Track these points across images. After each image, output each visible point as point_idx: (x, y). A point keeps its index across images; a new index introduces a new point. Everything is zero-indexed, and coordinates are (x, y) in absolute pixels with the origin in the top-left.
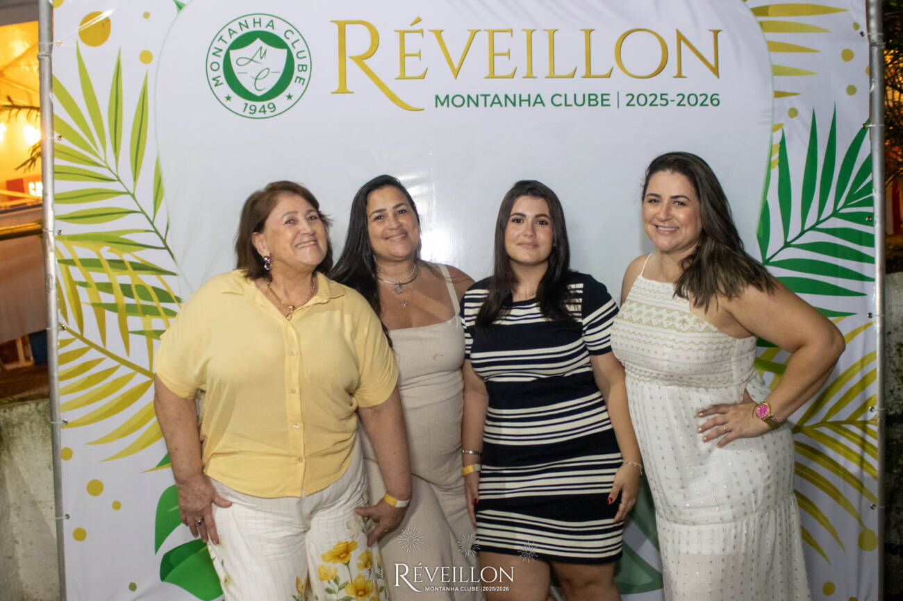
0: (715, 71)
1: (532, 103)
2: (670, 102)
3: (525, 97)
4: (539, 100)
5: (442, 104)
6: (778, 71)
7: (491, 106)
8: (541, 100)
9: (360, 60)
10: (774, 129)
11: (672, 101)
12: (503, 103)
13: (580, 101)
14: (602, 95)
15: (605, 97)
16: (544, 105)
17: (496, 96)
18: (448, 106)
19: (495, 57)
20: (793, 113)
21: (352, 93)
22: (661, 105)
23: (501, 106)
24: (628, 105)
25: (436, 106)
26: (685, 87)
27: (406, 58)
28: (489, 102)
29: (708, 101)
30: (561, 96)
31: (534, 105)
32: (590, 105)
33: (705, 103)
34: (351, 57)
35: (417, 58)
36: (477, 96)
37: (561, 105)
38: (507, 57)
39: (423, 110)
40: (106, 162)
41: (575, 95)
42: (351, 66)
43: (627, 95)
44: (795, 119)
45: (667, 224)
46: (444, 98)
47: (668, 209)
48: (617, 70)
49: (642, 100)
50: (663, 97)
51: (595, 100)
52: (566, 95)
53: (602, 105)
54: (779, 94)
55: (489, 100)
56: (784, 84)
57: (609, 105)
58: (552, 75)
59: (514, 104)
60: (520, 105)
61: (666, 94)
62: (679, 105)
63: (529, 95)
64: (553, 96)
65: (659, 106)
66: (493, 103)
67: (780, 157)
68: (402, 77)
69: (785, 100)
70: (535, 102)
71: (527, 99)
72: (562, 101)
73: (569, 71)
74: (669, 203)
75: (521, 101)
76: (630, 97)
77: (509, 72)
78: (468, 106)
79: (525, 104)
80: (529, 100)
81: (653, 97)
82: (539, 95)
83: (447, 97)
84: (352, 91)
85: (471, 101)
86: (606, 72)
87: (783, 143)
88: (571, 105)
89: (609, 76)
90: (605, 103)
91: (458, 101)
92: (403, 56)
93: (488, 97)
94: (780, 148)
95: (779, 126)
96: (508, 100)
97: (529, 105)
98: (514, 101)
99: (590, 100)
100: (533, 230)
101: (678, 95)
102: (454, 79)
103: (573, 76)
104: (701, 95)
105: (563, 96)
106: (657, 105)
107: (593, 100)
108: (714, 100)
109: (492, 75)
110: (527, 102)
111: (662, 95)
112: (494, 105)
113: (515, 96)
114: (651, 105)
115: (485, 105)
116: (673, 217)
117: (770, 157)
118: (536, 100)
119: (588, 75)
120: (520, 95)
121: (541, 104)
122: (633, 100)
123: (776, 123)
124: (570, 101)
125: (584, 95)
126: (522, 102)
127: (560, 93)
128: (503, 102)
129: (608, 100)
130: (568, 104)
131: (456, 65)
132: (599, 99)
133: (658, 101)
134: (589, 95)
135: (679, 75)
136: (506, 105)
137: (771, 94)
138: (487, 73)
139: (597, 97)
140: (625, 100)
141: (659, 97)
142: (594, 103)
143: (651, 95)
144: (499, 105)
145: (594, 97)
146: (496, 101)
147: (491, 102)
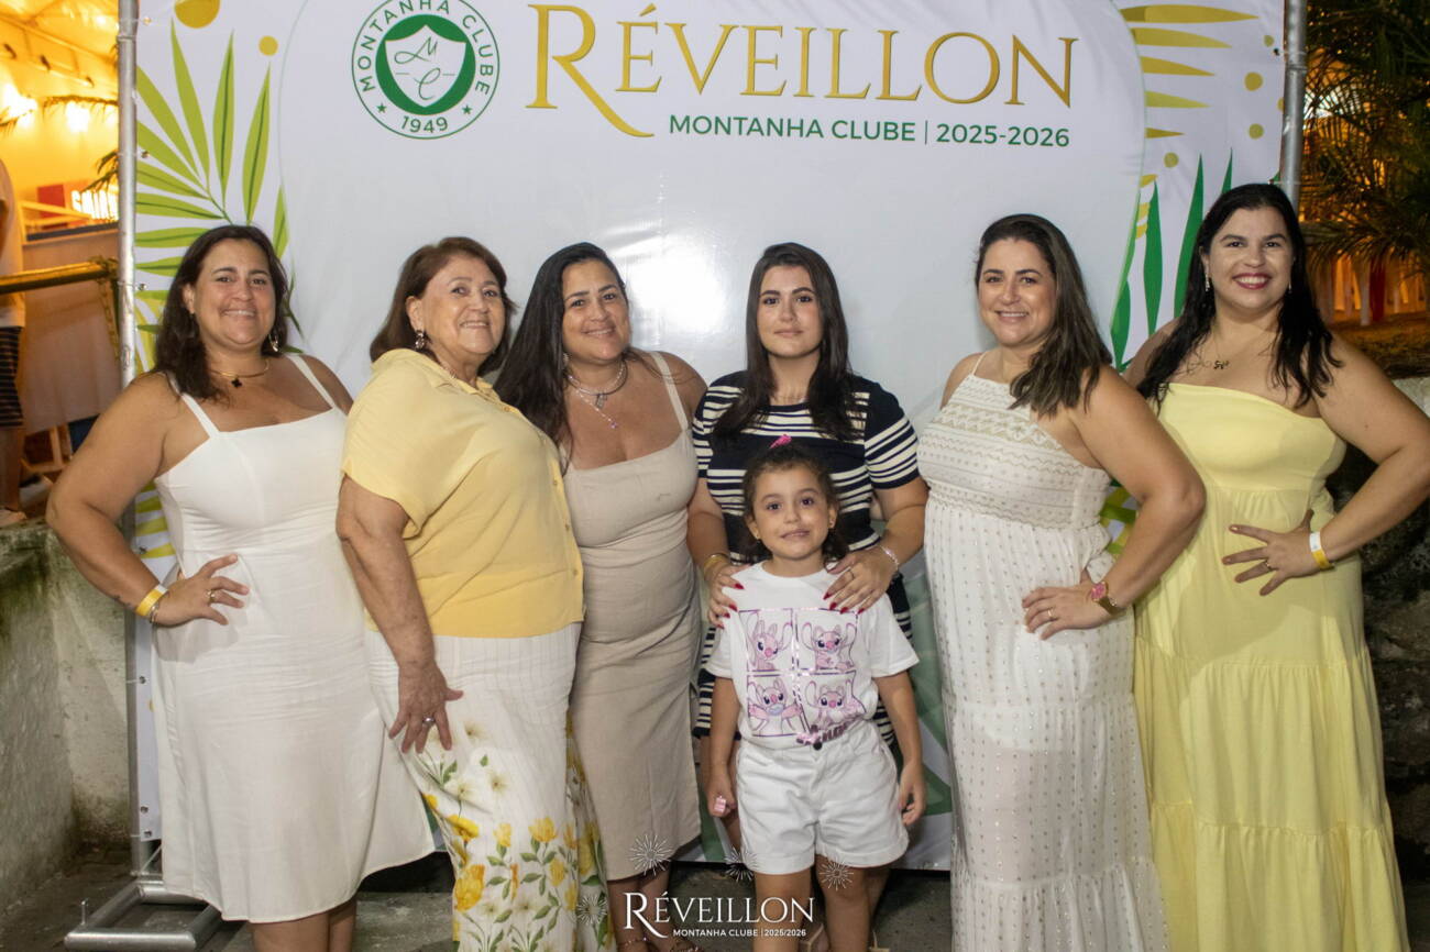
0: (1065, 96)
1: (805, 131)
2: (998, 138)
3: (795, 123)
4: (816, 128)
5: (680, 129)
6: (1152, 100)
7: (748, 133)
8: (818, 127)
9: (567, 62)
10: (1143, 183)
11: (1001, 136)
12: (765, 132)
13: (872, 131)
14: (904, 125)
15: (908, 128)
16: (822, 136)
17: (756, 120)
18: (688, 131)
19: (757, 65)
20: (1172, 160)
21: (555, 108)
22: (986, 141)
23: (762, 134)
24: (940, 140)
25: (672, 131)
26: (1022, 117)
27: (632, 61)
28: (745, 130)
29: (1052, 140)
30: (846, 123)
31: (808, 135)
32: (886, 138)
33: (1048, 142)
34: (554, 57)
35: (648, 62)
36: (729, 119)
37: (845, 136)
38: (773, 66)
39: (652, 135)
40: (208, 192)
41: (866, 124)
42: (555, 69)
43: (939, 126)
44: (1175, 169)
45: (1013, 308)
46: (683, 119)
47: (1014, 288)
48: (927, 92)
49: (960, 134)
50: (990, 130)
51: (894, 131)
52: (853, 123)
53: (904, 138)
54: (1153, 133)
55: (746, 125)
56: (1162, 118)
57: (913, 139)
58: (836, 94)
59: (780, 133)
60: (789, 134)
61: (994, 127)
62: (1011, 142)
63: (802, 121)
64: (836, 124)
65: (984, 143)
66: (751, 129)
67: (1149, 223)
69: (1161, 141)
70: (810, 131)
71: (799, 125)
72: (846, 131)
73: (860, 90)
74: (1015, 280)
75: (790, 128)
76: (944, 129)
77: (775, 87)
78: (716, 132)
79: (795, 133)
80: (801, 128)
81: (976, 130)
82: (815, 122)
83: (687, 119)
84: (554, 105)
85: (719, 125)
86: (911, 92)
87: (1154, 203)
88: (860, 138)
89: (915, 97)
90: (907, 136)
91: (702, 125)
92: (628, 58)
93: (743, 122)
94: (1150, 211)
95: (1153, 178)
96: (772, 127)
97: (801, 135)
98: (780, 128)
99: (886, 131)
100: (792, 311)
101: (1011, 129)
102: (697, 92)
103: (864, 95)
104: (1043, 130)
105: (849, 125)
106: (980, 142)
107: (896, 132)
108: (1061, 138)
109: (751, 91)
110: (798, 131)
111: (987, 128)
112: (752, 133)
113: (782, 121)
114: (972, 141)
115: (740, 133)
116: (1020, 298)
117: (1136, 220)
118: (812, 126)
119: (886, 95)
120: (789, 121)
121: (818, 135)
122: (947, 134)
123: (1145, 174)
124: (859, 131)
125: (879, 124)
126: (792, 131)
127: (845, 120)
128: (764, 128)
129: (912, 132)
130: (855, 135)
131: (702, 75)
132: (900, 131)
133: (983, 136)
134: (886, 124)
135: (1014, 101)
136: (769, 134)
137: (1141, 133)
138: (744, 87)
139: (896, 127)
140: (936, 133)
141: (983, 131)
142: (892, 135)
143: (972, 128)
144: (759, 133)
145: (893, 127)
146: (755, 127)
147: (748, 129)
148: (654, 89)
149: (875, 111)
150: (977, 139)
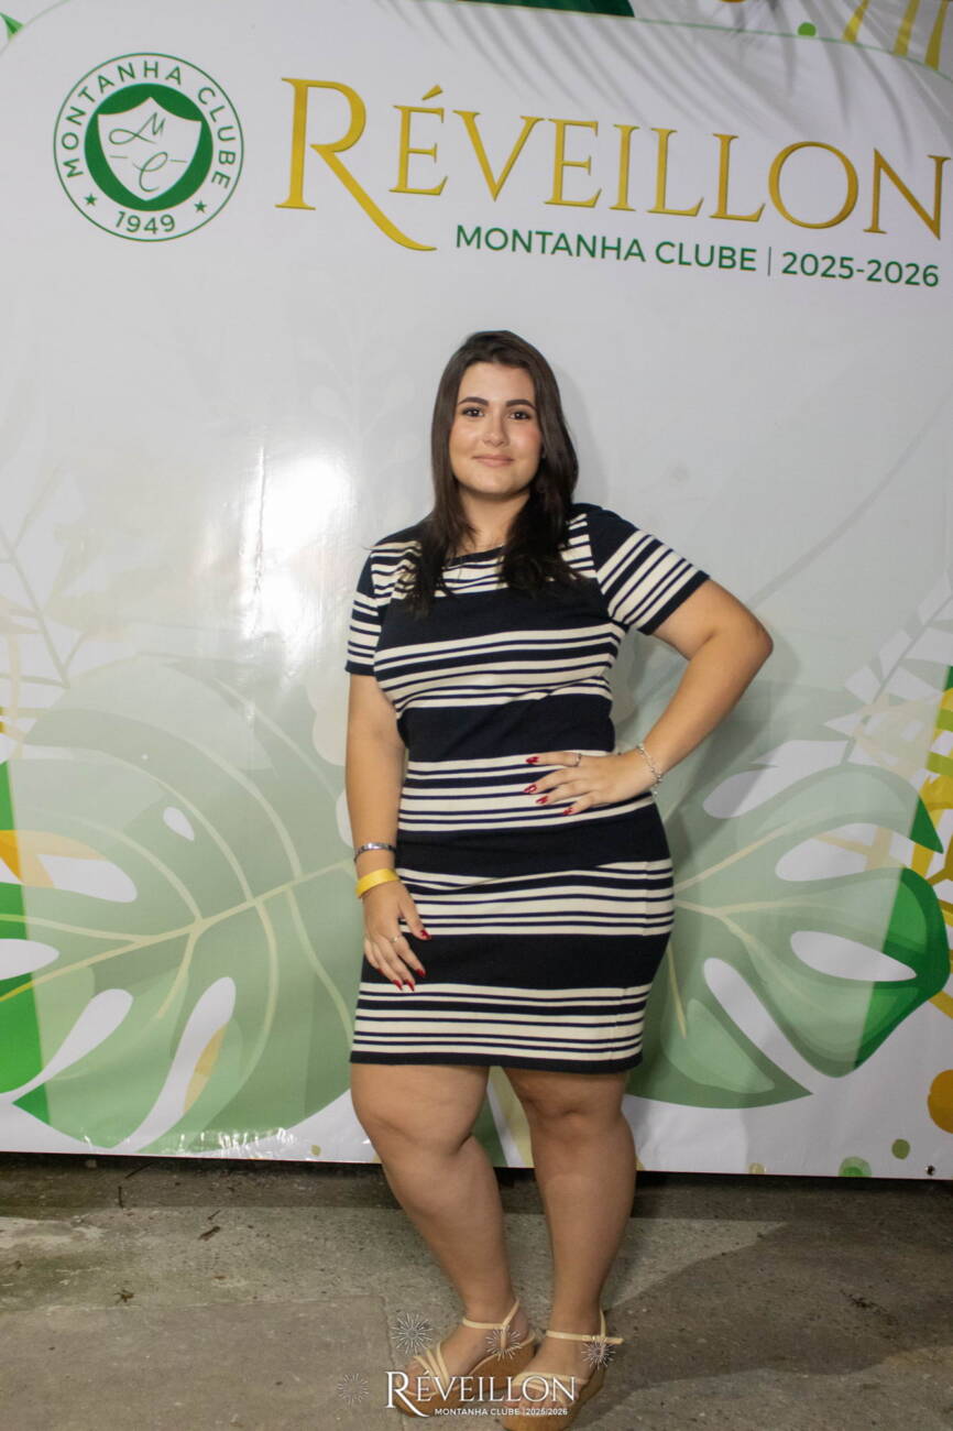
0: (934, 226)
1: (623, 252)
2: (855, 272)
3: (611, 242)
4: (635, 250)
5: (468, 243)
7: (553, 253)
8: (639, 250)
9: (329, 152)
11: (859, 271)
12: (574, 251)
13: (704, 258)
14: (743, 250)
15: (747, 255)
16: (643, 260)
17: (563, 236)
18: (479, 246)
19: (566, 168)
21: (312, 209)
22: (841, 276)
23: (570, 254)
24: (785, 271)
25: (458, 245)
26: (882, 249)
27: (411, 155)
28: (549, 246)
29: (919, 278)
30: (672, 245)
31: (626, 258)
32: (721, 266)
33: (913, 280)
34: (313, 146)
35: (431, 158)
36: (530, 233)
37: (672, 261)
38: (586, 170)
39: (434, 249)
41: (697, 247)
42: (313, 160)
43: (785, 255)
46: (472, 230)
48: (771, 210)
49: (809, 265)
50: (846, 263)
51: (730, 258)
52: (681, 245)
53: (743, 268)
55: (551, 242)
57: (753, 269)
58: (660, 209)
59: (592, 254)
60: (603, 256)
61: (851, 259)
62: (870, 279)
63: (619, 240)
64: (660, 246)
65: (838, 278)
66: (556, 248)
68: (402, 188)
70: (629, 253)
71: (615, 245)
72: (672, 255)
73: (690, 205)
75: (604, 248)
76: (790, 258)
77: (589, 196)
78: (514, 249)
79: (611, 254)
80: (618, 249)
81: (829, 262)
82: (635, 242)
83: (478, 230)
84: (310, 205)
85: (517, 240)
86: (752, 210)
88: (689, 264)
89: (756, 218)
90: (747, 264)
91: (496, 239)
92: (406, 151)
93: (548, 237)
96: (582, 245)
97: (618, 257)
98: (592, 248)
99: (722, 257)
101: (870, 262)
102: (491, 198)
103: (695, 213)
104: (908, 266)
105: (677, 248)
106: (833, 276)
107: (732, 258)
108: (929, 276)
109: (557, 200)
110: (615, 252)
111: (843, 259)
112: (557, 252)
113: (594, 238)
114: (824, 275)
115: (543, 251)
118: (631, 247)
119: (722, 214)
120: (604, 239)
121: (639, 258)
122: (795, 264)
124: (689, 256)
125: (712, 248)
126: (607, 251)
127: (673, 242)
128: (573, 247)
129: (752, 260)
130: (684, 260)
131: (497, 177)
132: (738, 258)
133: (837, 270)
134: (722, 249)
135: (874, 228)
136: (578, 254)
138: (550, 196)
139: (734, 252)
140: (781, 262)
141: (838, 263)
142: (729, 262)
143: (824, 258)
144: (566, 252)
145: (728, 253)
146: (562, 244)
147: (552, 248)
148: (438, 192)
149: (708, 233)
150: (829, 273)
